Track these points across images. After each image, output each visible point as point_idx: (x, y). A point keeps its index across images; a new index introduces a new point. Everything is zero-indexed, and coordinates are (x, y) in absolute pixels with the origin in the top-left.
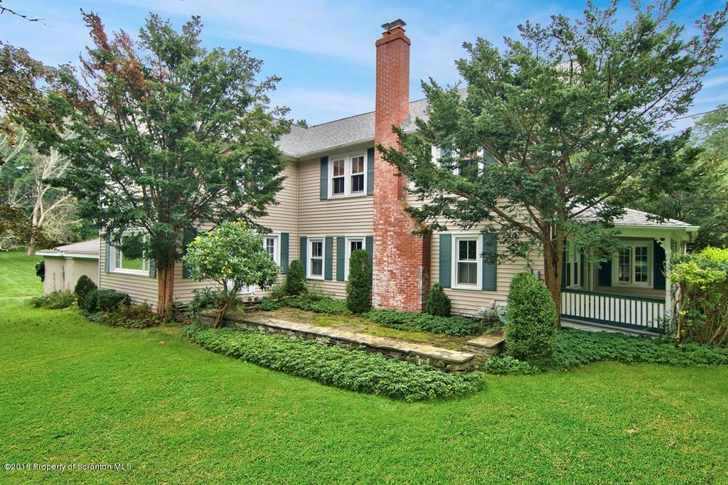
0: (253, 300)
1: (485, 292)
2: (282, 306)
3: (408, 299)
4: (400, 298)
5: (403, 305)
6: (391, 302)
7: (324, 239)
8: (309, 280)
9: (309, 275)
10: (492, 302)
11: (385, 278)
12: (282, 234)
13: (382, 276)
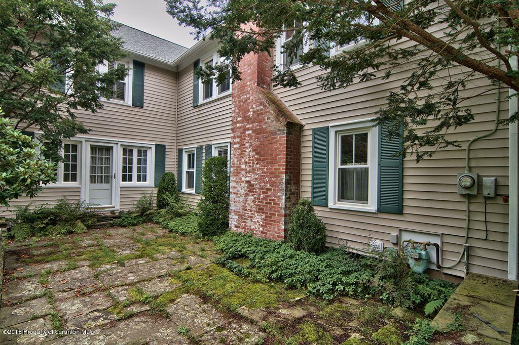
0: (117, 214)
1: (381, 216)
2: (144, 222)
3: (268, 221)
4: (258, 218)
5: (261, 229)
6: (249, 223)
7: (195, 149)
8: (183, 193)
9: (184, 189)
10: (394, 233)
11: (242, 192)
12: (156, 145)
13: (239, 189)
